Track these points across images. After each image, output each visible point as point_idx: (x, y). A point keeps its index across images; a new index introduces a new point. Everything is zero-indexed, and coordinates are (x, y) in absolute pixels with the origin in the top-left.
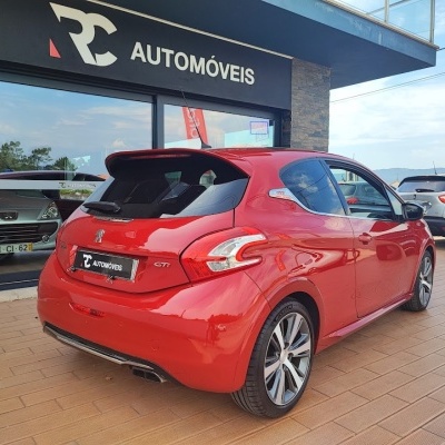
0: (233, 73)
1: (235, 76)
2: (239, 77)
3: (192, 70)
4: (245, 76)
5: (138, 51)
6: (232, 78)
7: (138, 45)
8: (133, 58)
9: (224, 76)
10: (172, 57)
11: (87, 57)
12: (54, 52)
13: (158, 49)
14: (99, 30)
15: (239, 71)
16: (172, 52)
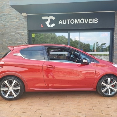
0: (89, 21)
1: (90, 22)
2: (92, 22)
3: (75, 23)
4: (94, 21)
5: (60, 22)
6: (89, 23)
7: (61, 20)
8: (59, 23)
9: (86, 22)
10: (70, 21)
11: (49, 26)
12: (42, 26)
15: (92, 20)
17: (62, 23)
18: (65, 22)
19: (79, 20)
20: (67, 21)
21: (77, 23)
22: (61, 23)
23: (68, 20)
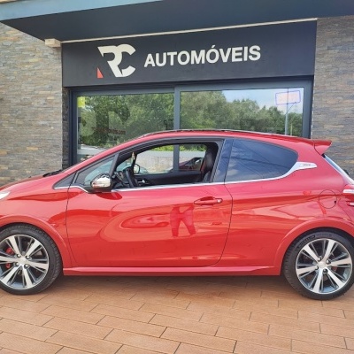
0: (234, 54)
1: (237, 57)
2: (242, 57)
3: (192, 62)
4: (249, 54)
5: (150, 60)
6: (234, 60)
7: (150, 56)
8: (146, 66)
9: (225, 59)
10: (176, 57)
11: (117, 73)
12: (100, 75)
13: (165, 54)
14: (125, 54)
15: (243, 51)
16: (176, 53)
17: (154, 65)
18: (161, 61)
19: (202, 52)
20: (168, 57)
21: (198, 62)
22: (152, 63)
23: (172, 54)
